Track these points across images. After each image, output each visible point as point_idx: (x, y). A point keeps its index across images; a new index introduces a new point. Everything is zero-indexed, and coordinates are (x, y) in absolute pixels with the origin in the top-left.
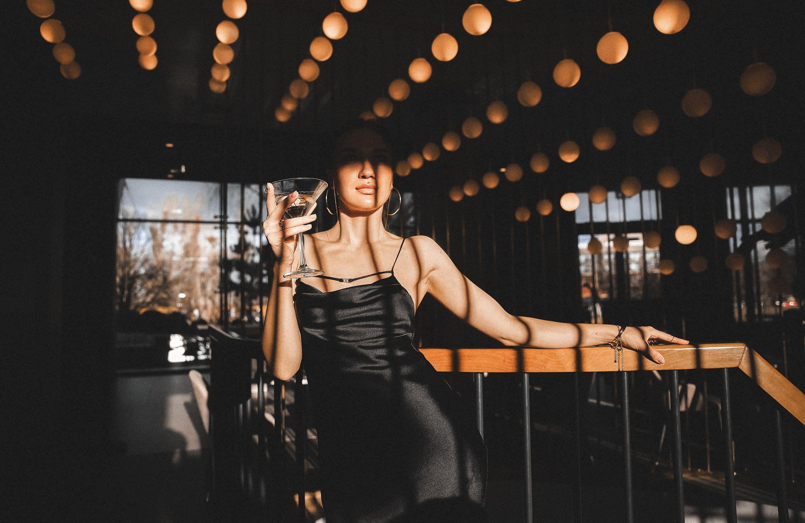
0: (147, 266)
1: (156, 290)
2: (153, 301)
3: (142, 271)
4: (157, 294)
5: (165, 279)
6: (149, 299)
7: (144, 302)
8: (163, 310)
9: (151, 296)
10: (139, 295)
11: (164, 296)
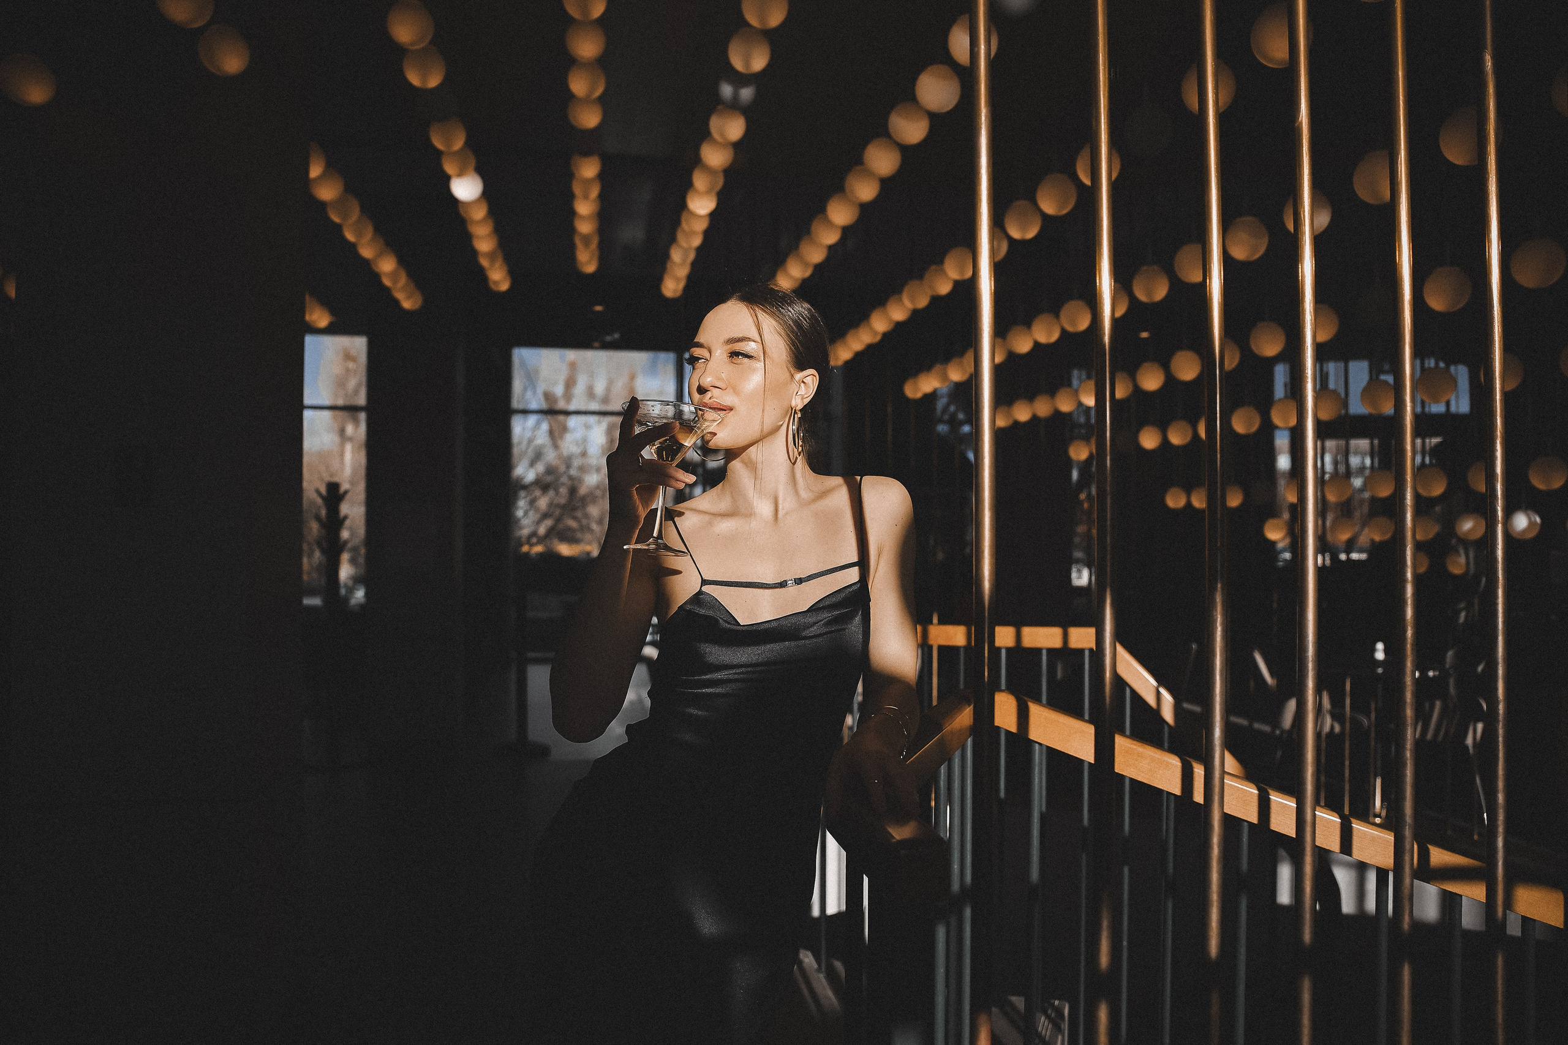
0: (540, 468)
1: (558, 512)
2: (550, 532)
3: (530, 476)
4: (558, 520)
5: (573, 491)
6: (542, 530)
7: (534, 534)
8: (565, 550)
9: (549, 523)
10: (525, 522)
11: (572, 524)
